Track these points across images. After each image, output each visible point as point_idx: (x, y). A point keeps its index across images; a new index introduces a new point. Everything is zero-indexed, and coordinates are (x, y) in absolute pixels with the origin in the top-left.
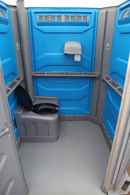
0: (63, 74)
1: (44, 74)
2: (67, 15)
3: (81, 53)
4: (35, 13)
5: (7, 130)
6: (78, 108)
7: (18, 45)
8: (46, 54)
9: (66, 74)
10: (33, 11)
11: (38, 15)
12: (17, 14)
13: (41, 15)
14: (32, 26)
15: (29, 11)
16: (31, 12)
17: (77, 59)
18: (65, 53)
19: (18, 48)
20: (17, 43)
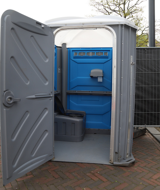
0: (90, 92)
1: (76, 91)
2: (93, 52)
3: (102, 76)
4: (73, 51)
5: (52, 95)
6: (102, 123)
7: (59, 70)
8: (78, 77)
9: (92, 92)
10: (71, 50)
11: (74, 52)
12: (61, 51)
13: (76, 52)
14: (70, 59)
15: (69, 50)
16: (70, 51)
17: (100, 80)
18: (91, 75)
19: (59, 72)
20: (59, 69)
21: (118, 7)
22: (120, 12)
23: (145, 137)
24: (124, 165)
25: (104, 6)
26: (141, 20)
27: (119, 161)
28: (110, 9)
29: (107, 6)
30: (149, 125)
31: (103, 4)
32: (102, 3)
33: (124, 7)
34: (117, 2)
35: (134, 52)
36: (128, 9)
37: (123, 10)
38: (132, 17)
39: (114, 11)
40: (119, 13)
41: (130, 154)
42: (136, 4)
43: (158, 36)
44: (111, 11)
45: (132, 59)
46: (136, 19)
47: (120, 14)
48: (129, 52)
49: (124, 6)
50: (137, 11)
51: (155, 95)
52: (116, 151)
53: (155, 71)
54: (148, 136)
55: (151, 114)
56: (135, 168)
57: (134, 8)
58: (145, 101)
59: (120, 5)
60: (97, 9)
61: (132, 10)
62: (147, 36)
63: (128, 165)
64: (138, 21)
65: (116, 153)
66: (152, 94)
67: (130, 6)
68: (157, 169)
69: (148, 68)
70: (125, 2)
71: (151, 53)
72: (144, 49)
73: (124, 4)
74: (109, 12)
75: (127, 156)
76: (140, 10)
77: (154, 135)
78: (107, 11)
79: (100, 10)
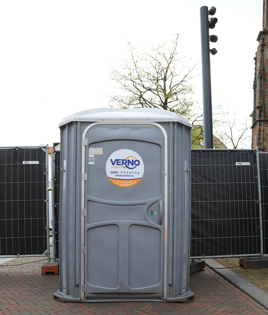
21: (156, 84)
22: (158, 91)
23: (204, 272)
24: (181, 300)
25: (133, 81)
26: (191, 105)
27: (173, 295)
28: (143, 87)
29: (138, 81)
30: (208, 255)
31: (132, 78)
32: (129, 77)
33: (165, 85)
34: (154, 77)
35: (188, 155)
36: (170, 87)
37: (162, 89)
38: (177, 99)
39: (150, 90)
40: (157, 93)
41: (187, 288)
42: (182, 81)
43: (216, 130)
44: (144, 90)
45: (186, 165)
46: (183, 104)
47: (158, 95)
48: (182, 155)
49: (165, 83)
50: (184, 92)
51: (215, 214)
52: (170, 283)
53: (214, 181)
54: (208, 271)
55: (211, 240)
56: (195, 303)
57: (180, 87)
58: (202, 222)
59: (158, 81)
60: (122, 86)
61: (177, 89)
62: (200, 130)
63: (185, 300)
64: (186, 107)
65: (170, 285)
66: (211, 213)
67: (174, 83)
68: (222, 303)
69: (205, 177)
70: (165, 77)
71: (208, 157)
72: (199, 151)
73: (165, 79)
74: (141, 91)
75: (184, 291)
76: (188, 90)
77: (216, 270)
78: (138, 89)
79: (126, 88)
